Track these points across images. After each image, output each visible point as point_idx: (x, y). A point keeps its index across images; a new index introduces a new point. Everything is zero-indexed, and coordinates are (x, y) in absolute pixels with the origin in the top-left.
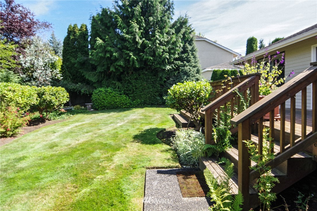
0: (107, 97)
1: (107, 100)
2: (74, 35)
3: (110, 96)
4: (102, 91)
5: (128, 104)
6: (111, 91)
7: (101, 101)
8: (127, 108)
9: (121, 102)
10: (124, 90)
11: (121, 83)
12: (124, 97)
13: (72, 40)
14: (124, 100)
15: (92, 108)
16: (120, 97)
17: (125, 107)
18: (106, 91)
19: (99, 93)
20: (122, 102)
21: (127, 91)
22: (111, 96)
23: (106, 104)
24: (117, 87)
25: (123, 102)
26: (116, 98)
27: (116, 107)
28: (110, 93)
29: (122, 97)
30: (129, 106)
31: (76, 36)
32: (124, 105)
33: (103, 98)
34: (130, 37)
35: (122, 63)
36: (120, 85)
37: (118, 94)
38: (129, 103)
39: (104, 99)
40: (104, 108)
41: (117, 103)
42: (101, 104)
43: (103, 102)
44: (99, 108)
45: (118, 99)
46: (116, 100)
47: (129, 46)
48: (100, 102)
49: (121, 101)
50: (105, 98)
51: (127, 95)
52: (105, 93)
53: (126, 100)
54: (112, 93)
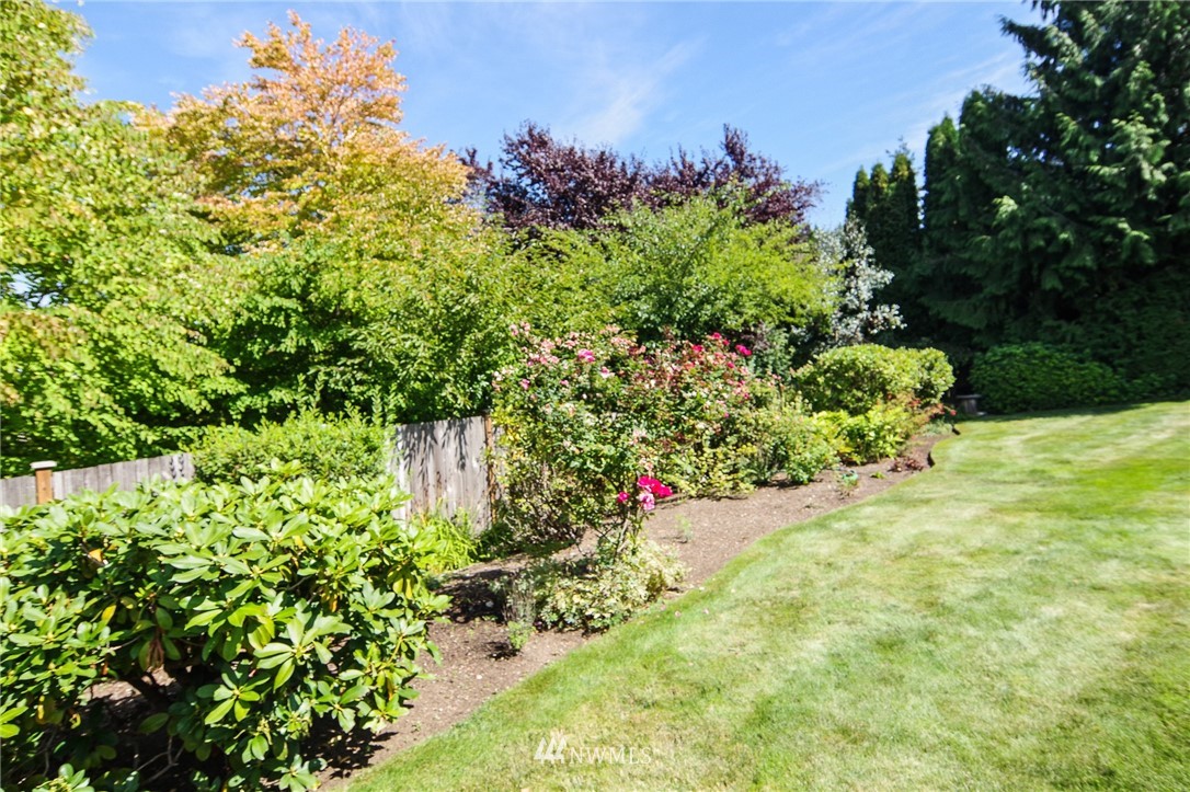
0: (1034, 373)
1: (1035, 381)
2: (877, 200)
3: (1045, 369)
4: (1015, 355)
5: (1113, 392)
6: (1047, 352)
7: (1012, 385)
8: (1109, 403)
9: (1086, 386)
10: (1094, 347)
11: (1081, 323)
12: (1095, 367)
13: (872, 214)
14: (1095, 379)
15: (980, 407)
16: (1081, 369)
17: (1101, 403)
18: (1031, 354)
19: (1005, 362)
20: (1090, 387)
21: (1104, 347)
22: (1048, 366)
23: (1031, 393)
24: (1069, 338)
25: (1093, 384)
26: (1067, 373)
27: (1068, 402)
28: (1043, 358)
29: (1087, 368)
30: (1115, 396)
31: (884, 199)
32: (1097, 396)
33: (1020, 376)
34: (1116, 171)
35: (1088, 260)
36: (1079, 331)
37: (1072, 359)
38: (1116, 388)
39: (1024, 379)
40: (1024, 406)
41: (1071, 391)
42: (1013, 395)
43: (1020, 388)
44: (1005, 407)
45: (1075, 376)
46: (1067, 379)
47: (1113, 201)
48: (1010, 388)
49: (1084, 382)
50: (1027, 374)
51: (1105, 360)
52: (1026, 361)
53: (1103, 376)
54: (1050, 357)
